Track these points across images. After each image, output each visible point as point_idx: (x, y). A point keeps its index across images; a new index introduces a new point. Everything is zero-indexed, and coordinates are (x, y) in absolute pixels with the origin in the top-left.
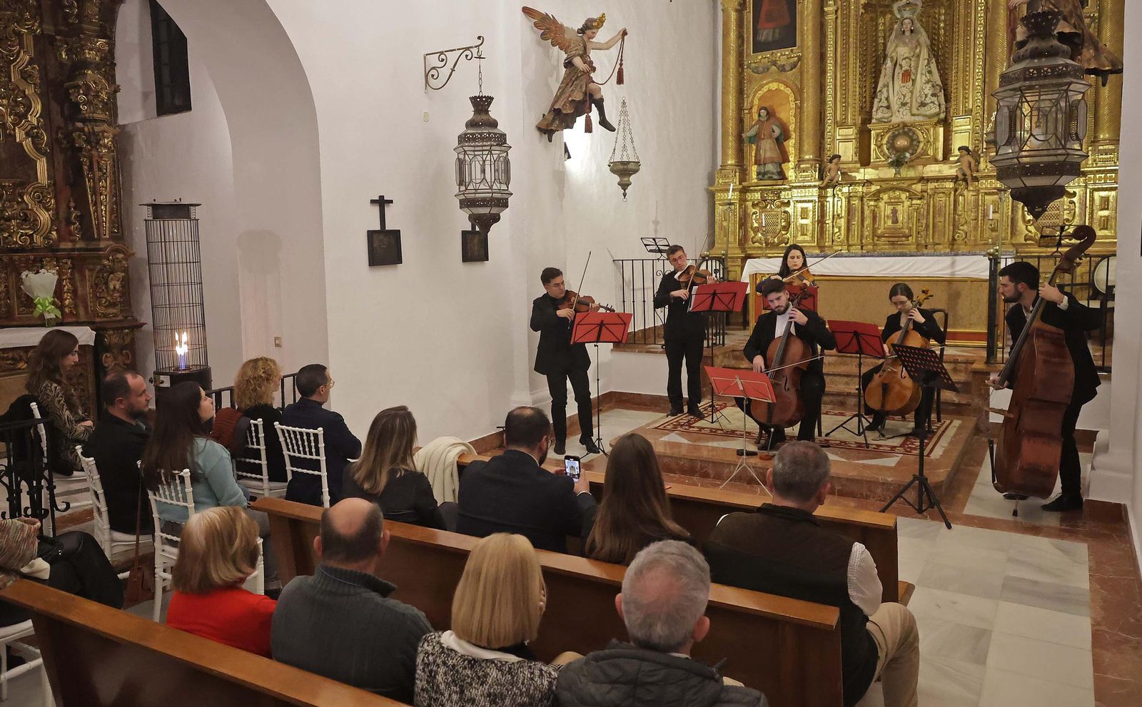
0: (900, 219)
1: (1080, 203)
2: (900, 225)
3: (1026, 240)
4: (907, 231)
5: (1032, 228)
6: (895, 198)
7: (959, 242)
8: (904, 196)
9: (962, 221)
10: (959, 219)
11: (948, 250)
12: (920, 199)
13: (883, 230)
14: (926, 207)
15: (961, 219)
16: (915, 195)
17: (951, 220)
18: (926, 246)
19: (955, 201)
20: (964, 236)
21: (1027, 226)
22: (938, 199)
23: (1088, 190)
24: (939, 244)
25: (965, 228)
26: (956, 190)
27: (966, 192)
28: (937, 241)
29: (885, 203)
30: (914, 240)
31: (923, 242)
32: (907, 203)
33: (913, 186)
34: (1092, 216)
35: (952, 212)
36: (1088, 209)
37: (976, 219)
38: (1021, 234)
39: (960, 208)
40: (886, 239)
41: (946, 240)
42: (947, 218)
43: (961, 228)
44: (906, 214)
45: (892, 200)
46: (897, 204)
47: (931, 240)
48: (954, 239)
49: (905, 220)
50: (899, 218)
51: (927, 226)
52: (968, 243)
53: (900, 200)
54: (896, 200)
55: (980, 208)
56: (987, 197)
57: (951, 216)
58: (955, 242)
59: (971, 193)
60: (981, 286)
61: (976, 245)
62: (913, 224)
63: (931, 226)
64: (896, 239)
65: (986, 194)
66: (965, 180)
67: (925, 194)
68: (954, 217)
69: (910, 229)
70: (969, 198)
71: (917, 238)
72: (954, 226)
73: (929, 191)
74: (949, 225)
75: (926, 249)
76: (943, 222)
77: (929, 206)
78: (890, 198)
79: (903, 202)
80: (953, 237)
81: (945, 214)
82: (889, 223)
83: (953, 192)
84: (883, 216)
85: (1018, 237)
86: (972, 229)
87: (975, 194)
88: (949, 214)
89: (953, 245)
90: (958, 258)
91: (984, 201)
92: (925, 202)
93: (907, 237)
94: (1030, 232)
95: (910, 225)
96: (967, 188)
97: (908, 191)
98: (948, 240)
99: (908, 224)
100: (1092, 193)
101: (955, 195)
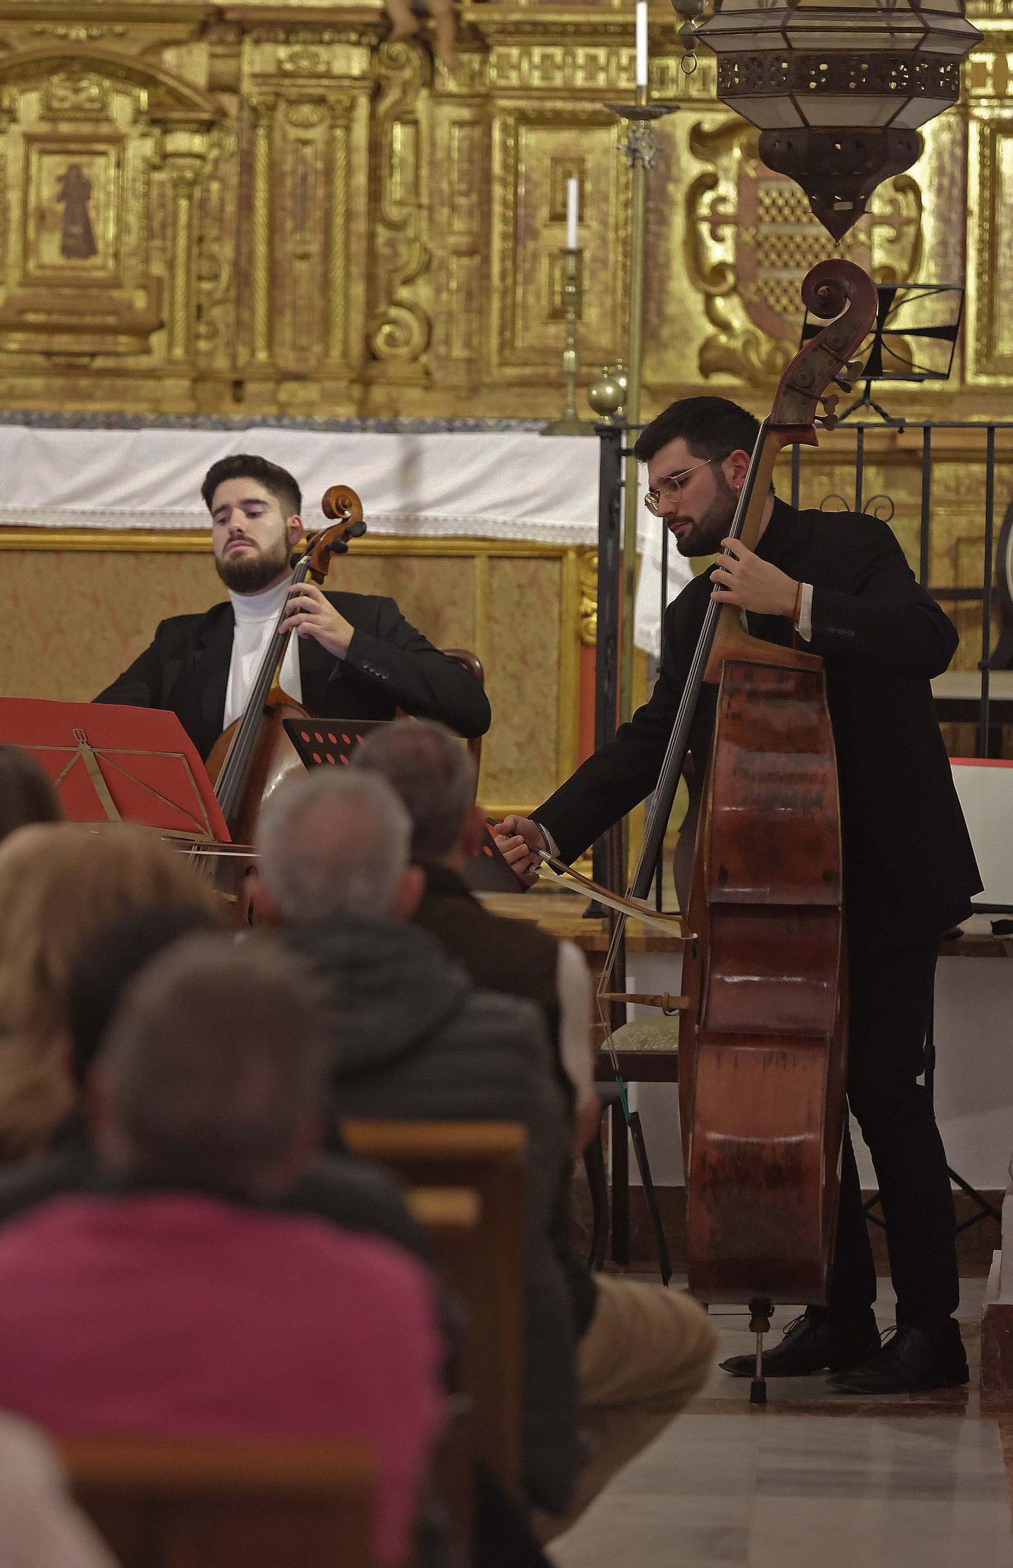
0: (106, 230)
1: (940, 190)
2: (101, 265)
3: (706, 370)
4: (140, 300)
5: (731, 309)
6: (78, 113)
7: (393, 369)
8: (121, 108)
9: (410, 257)
10: (391, 243)
11: (345, 411)
12: (206, 127)
13: (19, 292)
14: (231, 170)
15: (403, 249)
16: (180, 100)
17: (358, 247)
18: (238, 384)
19: (377, 148)
20: (418, 338)
21: (709, 298)
22: (294, 133)
23: (974, 128)
24: (299, 377)
25: (422, 292)
26: (377, 92)
27: (421, 104)
28: (288, 360)
29: (30, 139)
30: (179, 352)
31: (221, 363)
32: (140, 149)
33: (170, 57)
34: (993, 257)
35: (361, 204)
36: (973, 223)
37: (478, 248)
38: (685, 336)
39: (396, 186)
40: (41, 341)
41: (336, 352)
42: (339, 236)
43: (404, 293)
44: (135, 206)
45: (65, 128)
46: (87, 145)
47: (262, 356)
48: (371, 356)
49: (132, 240)
50: (98, 229)
51: (242, 277)
52: (438, 376)
53: (105, 129)
54: (86, 128)
55: (498, 191)
56: (529, 138)
57: (360, 226)
58: (374, 370)
59: (450, 112)
60: (534, 580)
61: (474, 390)
62: (171, 265)
63: (260, 276)
64: (86, 343)
65: (525, 119)
66: (424, 42)
67: (229, 102)
68: (371, 236)
69: (155, 288)
70: (442, 133)
71: (193, 337)
72: (370, 279)
73: (247, 86)
74: (348, 276)
75: (238, 399)
76: (316, 259)
77: (247, 167)
78: (50, 114)
79: (118, 140)
80: (368, 339)
81: (328, 215)
82: (50, 250)
83: (363, 102)
84: (15, 214)
85: (670, 356)
86: (456, 303)
87: (465, 114)
88: (349, 215)
89: (366, 383)
90: (429, 440)
91: (513, 155)
92: (231, 143)
93: (142, 332)
94: (724, 326)
95: (157, 269)
96: (429, 83)
97: (148, 81)
98: (345, 354)
99: (146, 261)
100: (989, 144)
101: (373, 115)
